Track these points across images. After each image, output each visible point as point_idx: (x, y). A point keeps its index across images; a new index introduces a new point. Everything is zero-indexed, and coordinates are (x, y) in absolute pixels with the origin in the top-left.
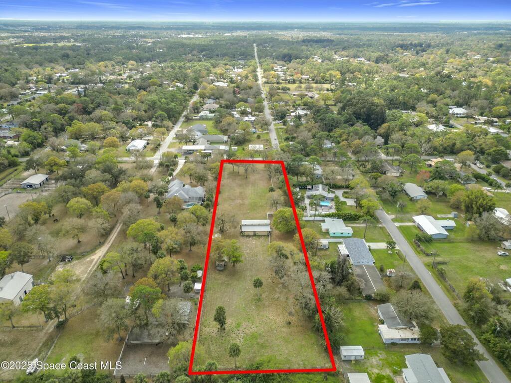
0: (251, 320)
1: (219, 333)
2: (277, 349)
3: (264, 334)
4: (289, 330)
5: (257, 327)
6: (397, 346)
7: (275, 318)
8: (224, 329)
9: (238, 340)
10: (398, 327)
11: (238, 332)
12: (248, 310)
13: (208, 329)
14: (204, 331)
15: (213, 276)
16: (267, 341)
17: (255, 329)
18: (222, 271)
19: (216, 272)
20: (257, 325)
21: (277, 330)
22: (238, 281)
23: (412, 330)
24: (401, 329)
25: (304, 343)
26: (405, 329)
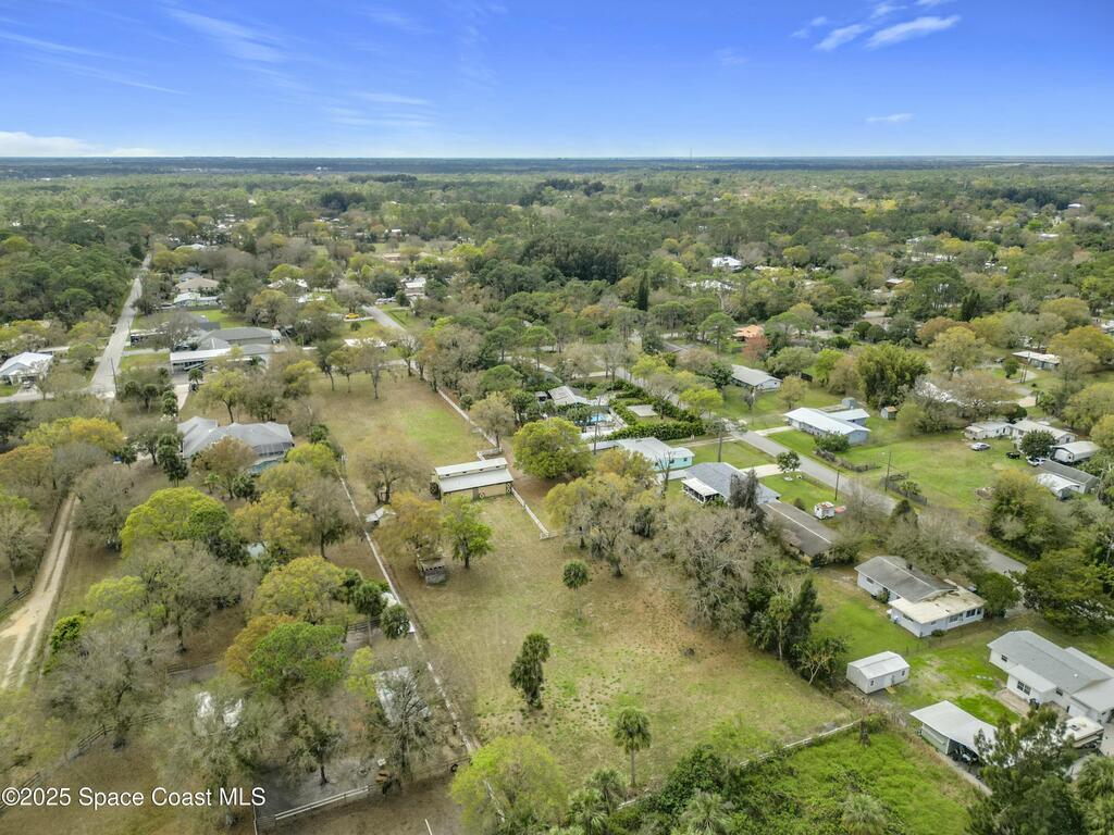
0: (594, 670)
1: (532, 720)
2: (705, 714)
3: (647, 691)
4: (699, 666)
5: (619, 681)
6: (945, 637)
7: (649, 651)
8: (540, 707)
9: (591, 723)
10: (929, 595)
11: (579, 704)
12: (570, 651)
13: (494, 719)
14: (485, 726)
15: (424, 598)
16: (667, 703)
17: (617, 685)
18: (442, 583)
19: (426, 589)
20: (618, 676)
21: (672, 675)
22: (500, 595)
23: (957, 595)
24: (935, 598)
25: (755, 685)
26: (944, 595)
